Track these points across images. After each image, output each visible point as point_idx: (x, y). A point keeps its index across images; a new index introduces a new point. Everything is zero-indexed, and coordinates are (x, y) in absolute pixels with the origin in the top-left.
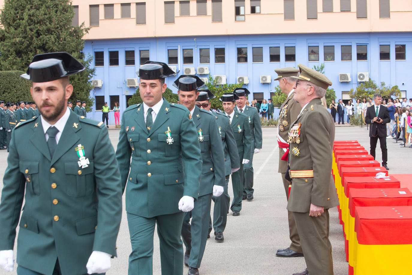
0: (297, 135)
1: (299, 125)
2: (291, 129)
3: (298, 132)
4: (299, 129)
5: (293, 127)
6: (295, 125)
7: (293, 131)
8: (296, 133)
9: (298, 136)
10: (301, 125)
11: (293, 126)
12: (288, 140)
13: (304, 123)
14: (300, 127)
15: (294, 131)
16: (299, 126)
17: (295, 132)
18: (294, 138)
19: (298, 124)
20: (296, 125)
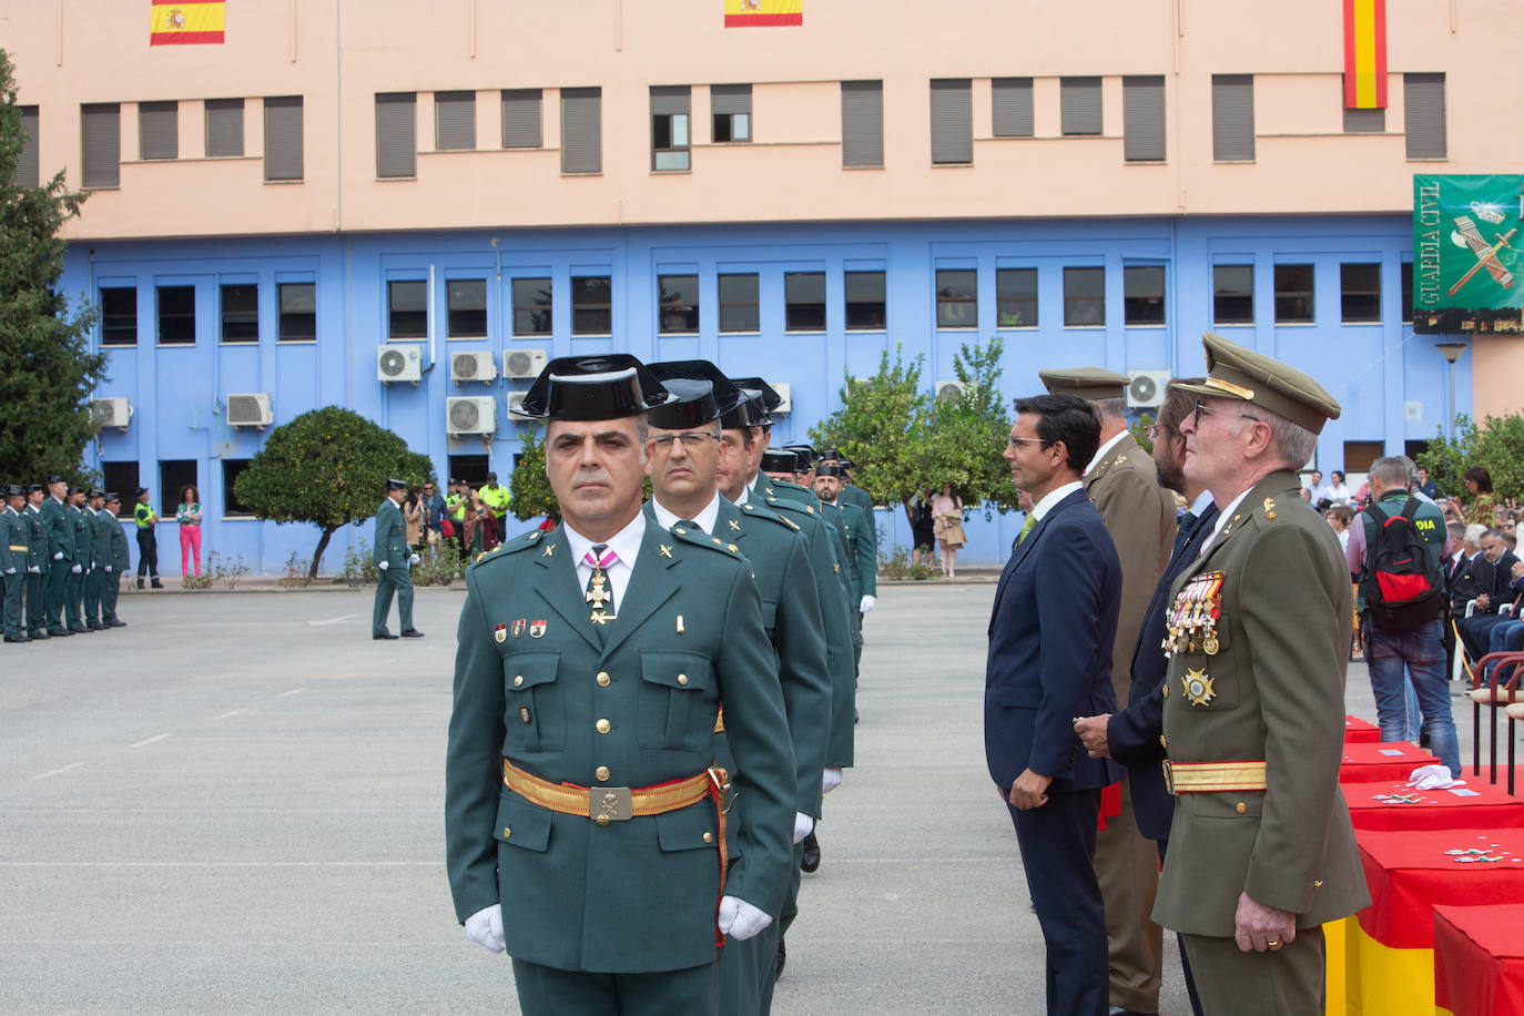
0: (1208, 621)
1: (1214, 580)
2: (1181, 596)
3: (1210, 606)
4: (1215, 596)
5: (1190, 588)
6: (1195, 579)
7: (1189, 605)
8: (1202, 611)
9: (1212, 622)
10: (1224, 579)
11: (1189, 582)
12: (1167, 639)
13: (1239, 573)
14: (1220, 589)
15: (1194, 603)
16: (1217, 582)
17: (1199, 606)
18: (1192, 631)
19: (1210, 577)
20: (1200, 578)
